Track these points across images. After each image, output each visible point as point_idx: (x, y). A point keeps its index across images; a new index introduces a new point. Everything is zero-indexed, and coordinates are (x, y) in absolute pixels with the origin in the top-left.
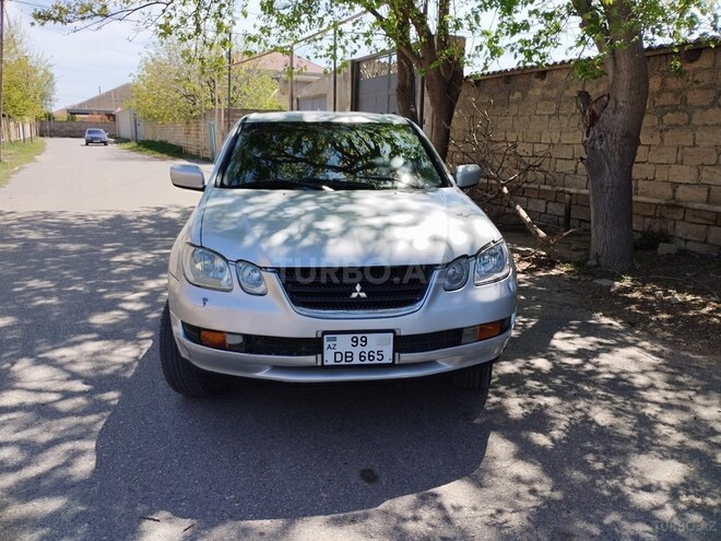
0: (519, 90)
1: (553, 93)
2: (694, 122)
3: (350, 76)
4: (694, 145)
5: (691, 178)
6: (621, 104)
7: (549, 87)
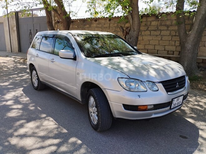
0: (88, 25)
1: (100, 26)
2: (142, 34)
3: (15, 17)
4: (143, 40)
5: (143, 48)
6: (135, 30)
7: (98, 24)
